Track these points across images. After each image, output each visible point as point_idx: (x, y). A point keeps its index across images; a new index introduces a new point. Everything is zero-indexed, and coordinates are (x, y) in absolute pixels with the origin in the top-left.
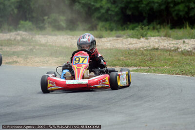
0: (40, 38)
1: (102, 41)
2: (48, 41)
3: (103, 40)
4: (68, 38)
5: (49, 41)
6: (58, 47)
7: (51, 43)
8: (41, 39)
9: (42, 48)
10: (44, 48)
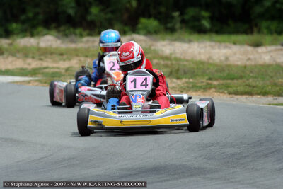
0: (163, 46)
1: (257, 52)
2: (174, 51)
3: (260, 50)
4: (206, 47)
5: (177, 51)
6: (187, 61)
7: (178, 55)
8: (164, 49)
9: (162, 62)
10: (166, 62)
